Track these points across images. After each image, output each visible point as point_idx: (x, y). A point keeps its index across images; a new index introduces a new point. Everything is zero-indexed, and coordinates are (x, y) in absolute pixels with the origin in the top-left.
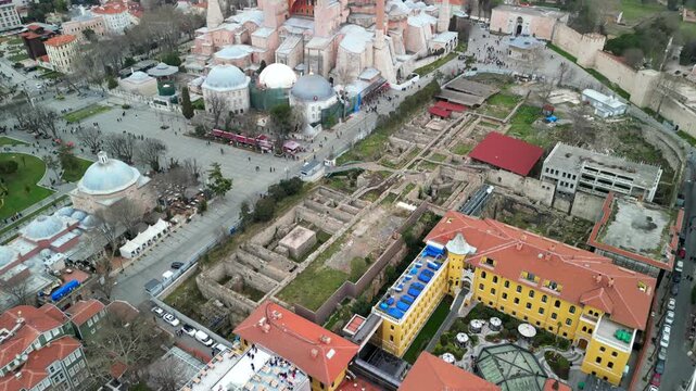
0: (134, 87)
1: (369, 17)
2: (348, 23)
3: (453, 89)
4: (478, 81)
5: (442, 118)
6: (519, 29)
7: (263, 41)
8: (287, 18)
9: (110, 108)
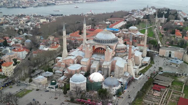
0: (39, 82)
1: (122, 54)
2: (115, 56)
3: (158, 80)
4: (164, 76)
5: (158, 91)
6: (170, 55)
7: (85, 63)
8: (93, 54)
9: (31, 91)
